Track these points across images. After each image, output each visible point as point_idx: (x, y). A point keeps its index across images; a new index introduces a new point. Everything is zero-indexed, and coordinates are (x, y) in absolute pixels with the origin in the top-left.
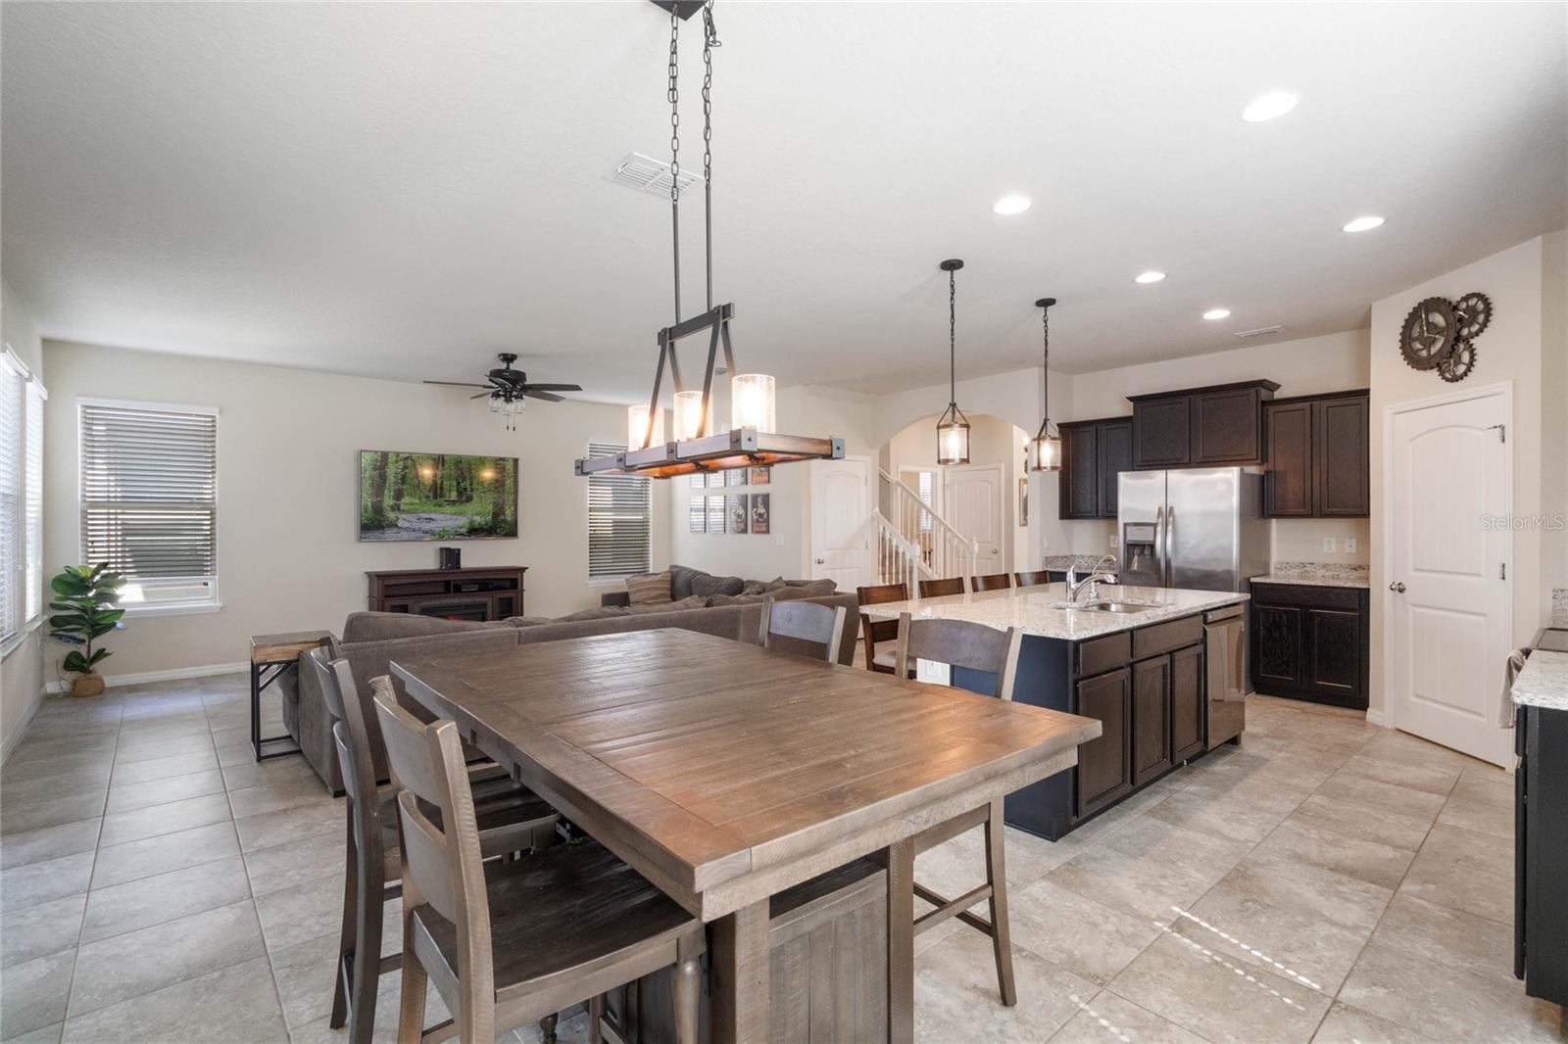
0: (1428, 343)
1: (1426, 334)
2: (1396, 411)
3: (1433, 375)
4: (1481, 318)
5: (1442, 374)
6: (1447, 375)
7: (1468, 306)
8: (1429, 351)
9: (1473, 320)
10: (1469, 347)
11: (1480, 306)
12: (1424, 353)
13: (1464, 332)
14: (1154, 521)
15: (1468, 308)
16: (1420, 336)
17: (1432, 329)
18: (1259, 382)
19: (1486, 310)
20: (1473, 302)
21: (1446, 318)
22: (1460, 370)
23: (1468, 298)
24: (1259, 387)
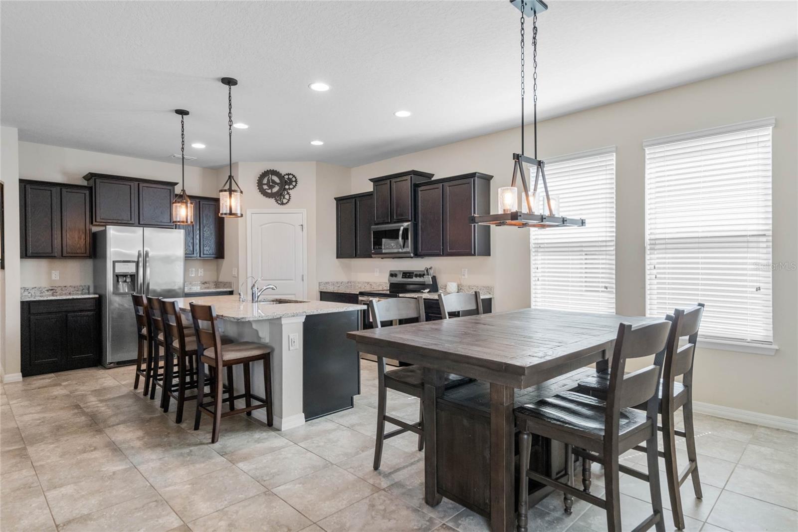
0: (271, 187)
1: (271, 184)
2: (253, 212)
3: (272, 200)
4: (294, 183)
5: (277, 201)
6: (279, 202)
7: (289, 177)
8: (272, 191)
9: (290, 183)
10: (288, 193)
11: (294, 179)
12: (269, 191)
13: (287, 187)
14: (136, 260)
15: (289, 178)
16: (268, 184)
17: (273, 181)
18: (176, 184)
19: (296, 181)
20: (291, 177)
21: (280, 180)
22: (285, 201)
23: (288, 174)
24: (176, 187)
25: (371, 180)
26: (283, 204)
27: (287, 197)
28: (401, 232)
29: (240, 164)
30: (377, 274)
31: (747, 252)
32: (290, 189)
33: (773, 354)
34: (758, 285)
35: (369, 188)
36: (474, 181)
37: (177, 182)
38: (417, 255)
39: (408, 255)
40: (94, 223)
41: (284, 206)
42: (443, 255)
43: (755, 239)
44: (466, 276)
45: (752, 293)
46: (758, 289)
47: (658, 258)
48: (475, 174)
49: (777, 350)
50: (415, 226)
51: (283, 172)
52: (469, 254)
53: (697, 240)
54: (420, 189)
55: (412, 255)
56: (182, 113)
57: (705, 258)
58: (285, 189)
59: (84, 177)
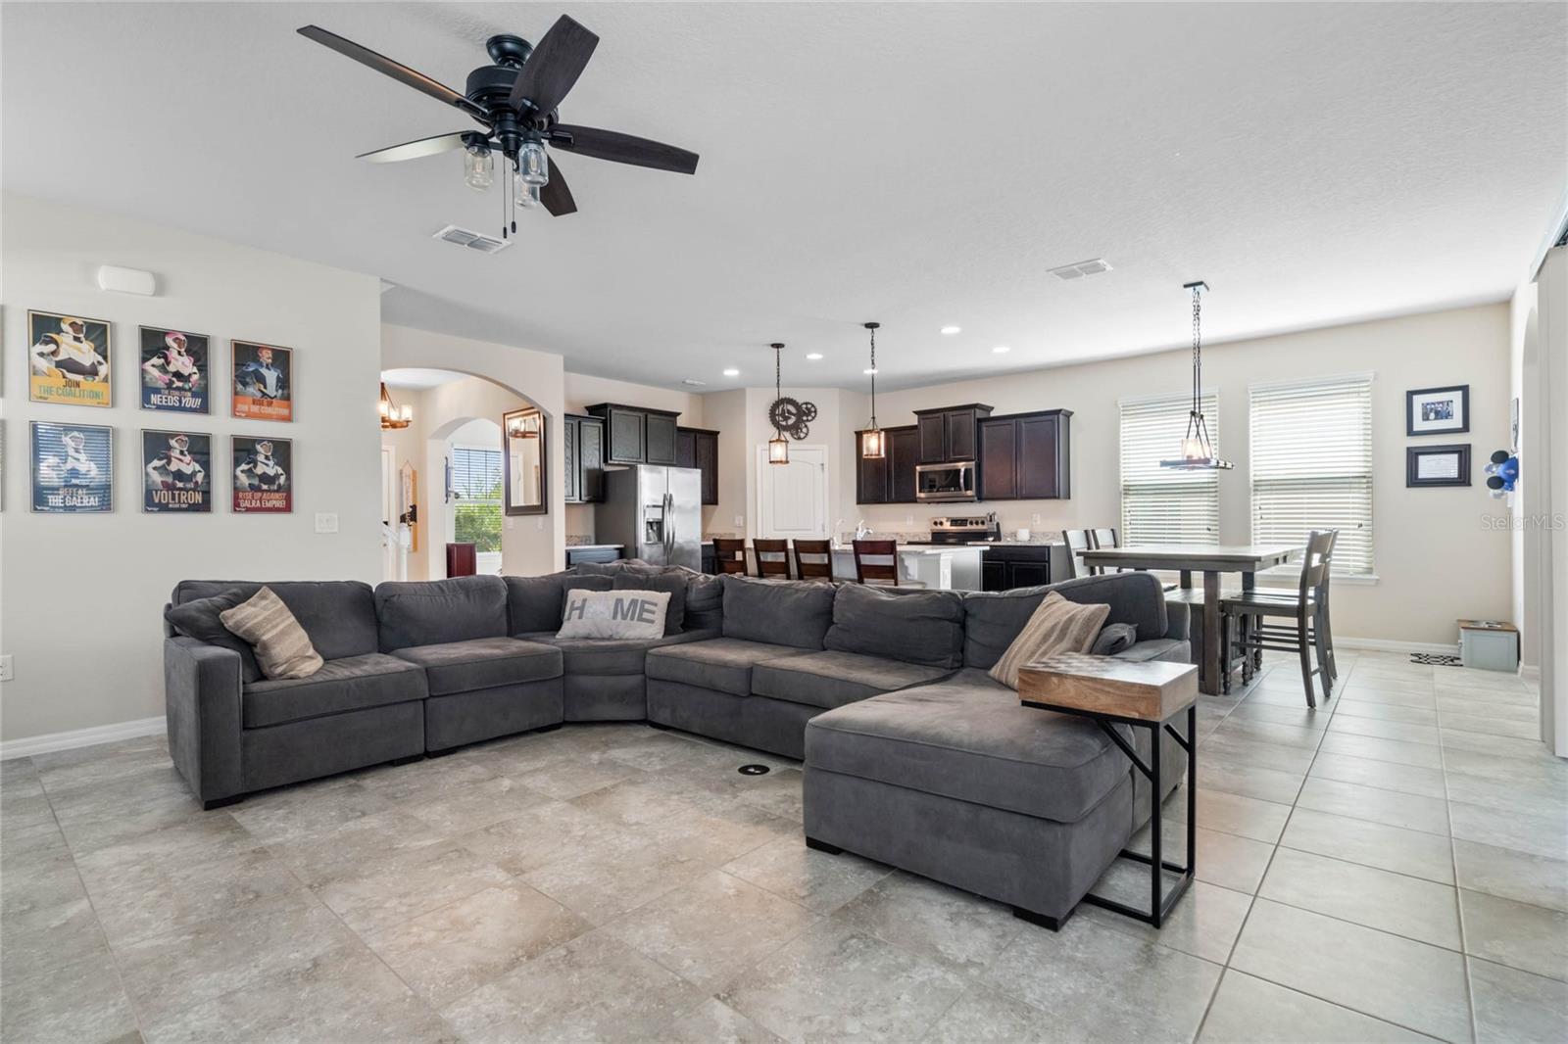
0: (786, 419)
1: (786, 414)
3: (788, 434)
5: (792, 435)
6: (795, 436)
8: (786, 422)
10: (806, 426)
11: (813, 409)
12: (784, 423)
13: (805, 418)
14: (661, 504)
15: (807, 408)
16: (782, 414)
17: (789, 412)
18: (679, 414)
19: (815, 412)
20: (809, 406)
21: (797, 410)
22: (802, 435)
23: (806, 404)
24: (678, 418)
25: (915, 412)
26: (799, 438)
27: (804, 430)
28: (962, 474)
29: (748, 391)
30: (910, 523)
31: (1350, 493)
32: (808, 420)
33: (1373, 583)
34: (1360, 522)
35: (914, 421)
36: (1058, 418)
37: (678, 411)
38: (981, 498)
39: (971, 499)
40: (610, 462)
41: (800, 441)
42: (1015, 499)
43: (1357, 480)
44: (1039, 522)
45: (1354, 529)
46: (1360, 525)
47: (1261, 499)
48: (1060, 410)
49: (1378, 580)
50: (979, 467)
51: (800, 401)
52: (1054, 497)
53: (1302, 481)
54: (984, 424)
55: (976, 498)
56: (778, 346)
57: (1309, 498)
58: (803, 421)
59: (587, 408)
